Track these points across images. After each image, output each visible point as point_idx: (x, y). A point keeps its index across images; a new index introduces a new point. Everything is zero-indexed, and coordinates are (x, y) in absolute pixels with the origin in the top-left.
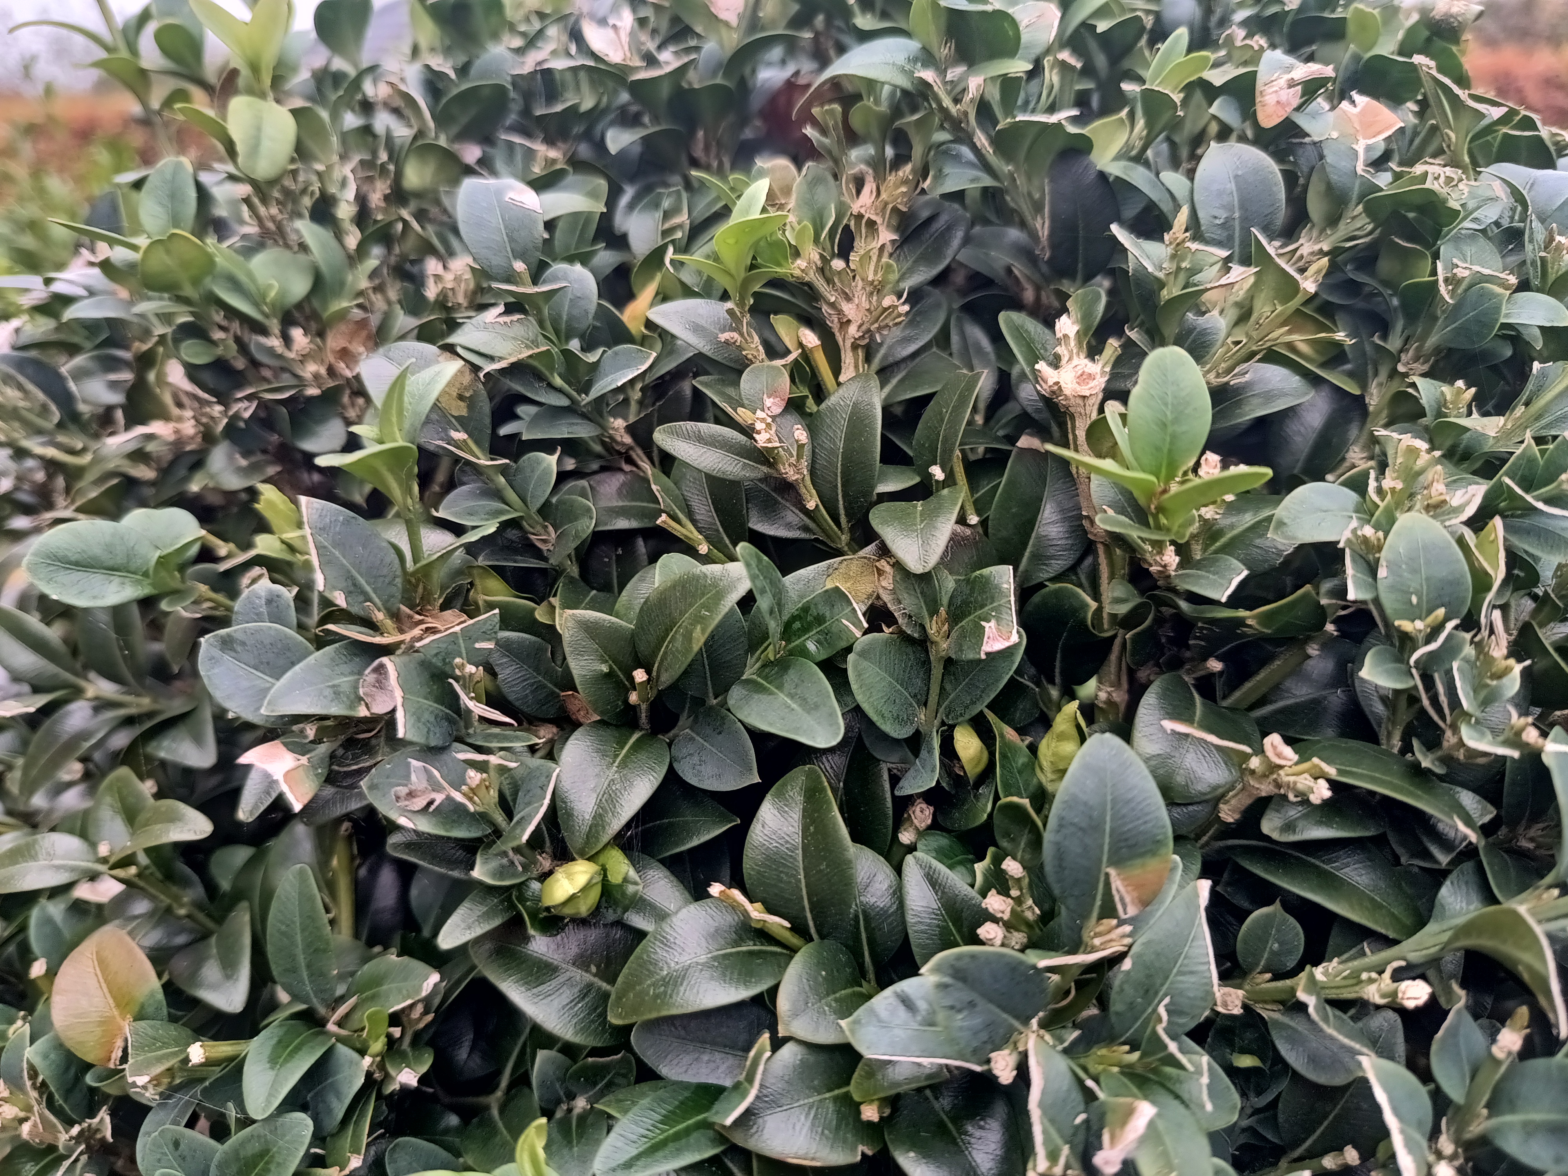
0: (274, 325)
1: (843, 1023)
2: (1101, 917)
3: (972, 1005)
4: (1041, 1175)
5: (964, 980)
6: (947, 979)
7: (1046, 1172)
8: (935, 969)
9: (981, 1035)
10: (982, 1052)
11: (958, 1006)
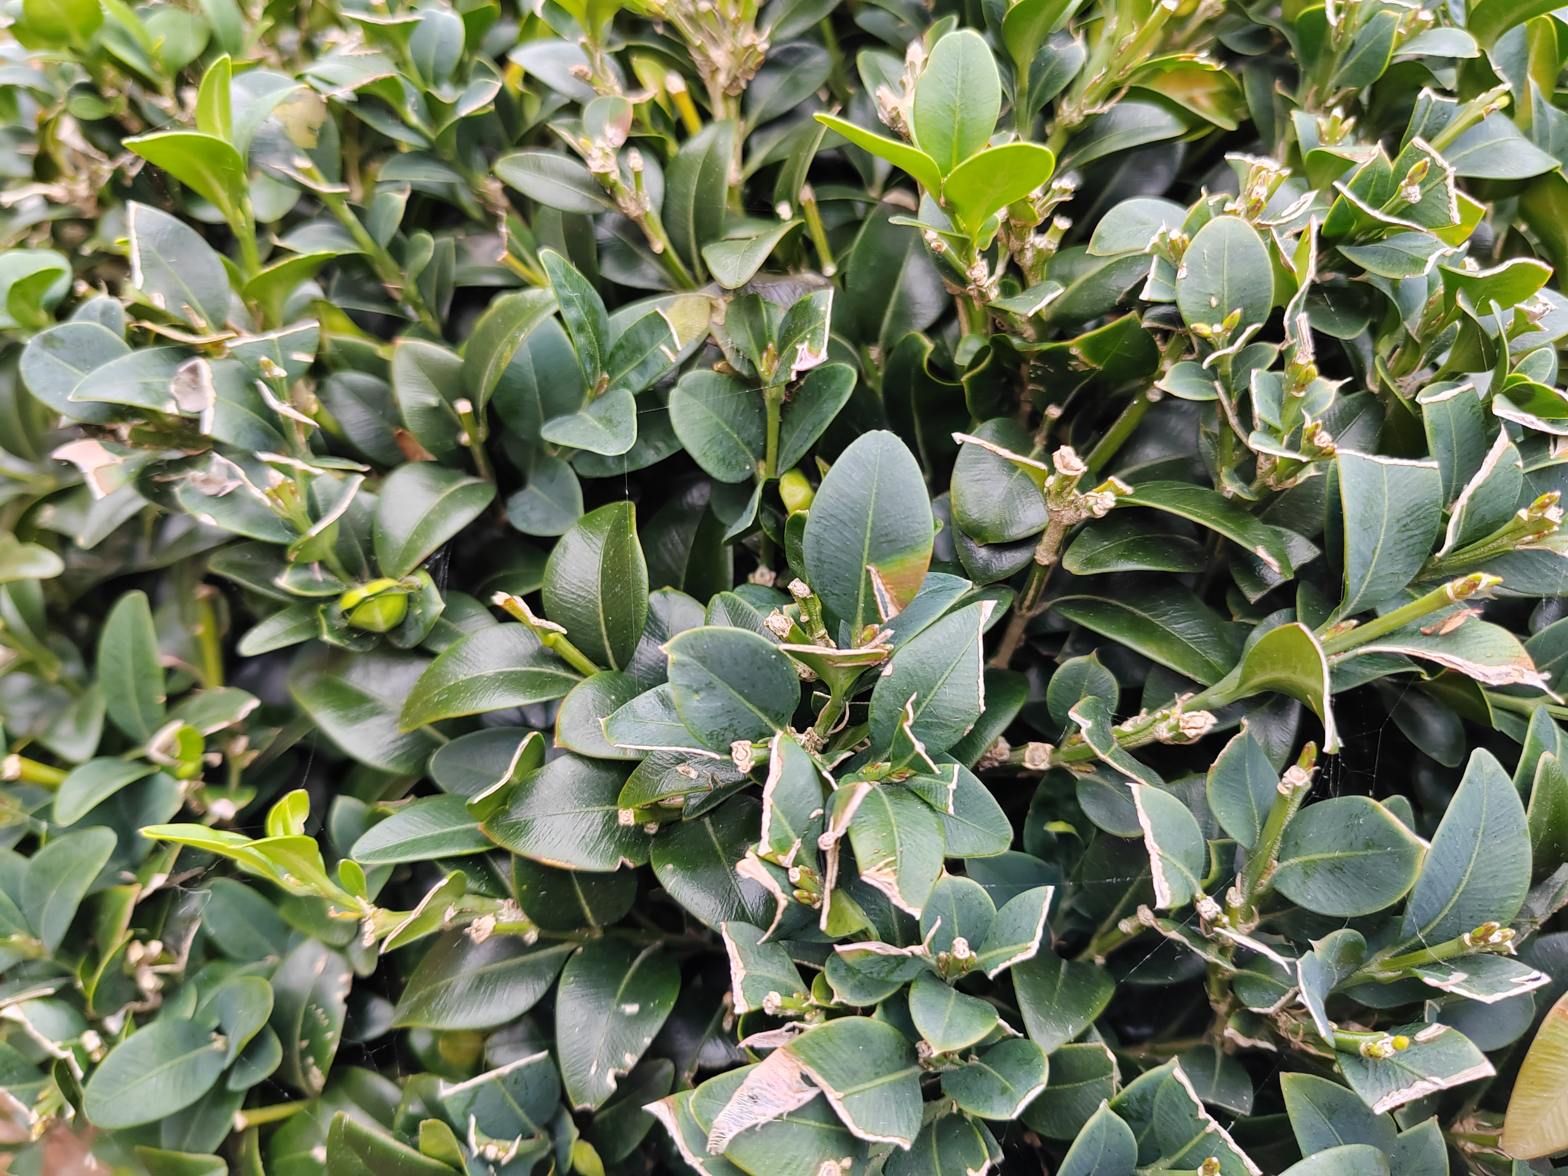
0: (167, 85)
1: (602, 721)
2: (867, 622)
3: (710, 686)
4: (763, 859)
5: (703, 660)
6: (686, 659)
7: (769, 857)
8: (674, 648)
9: (719, 720)
10: (721, 738)
11: (695, 686)
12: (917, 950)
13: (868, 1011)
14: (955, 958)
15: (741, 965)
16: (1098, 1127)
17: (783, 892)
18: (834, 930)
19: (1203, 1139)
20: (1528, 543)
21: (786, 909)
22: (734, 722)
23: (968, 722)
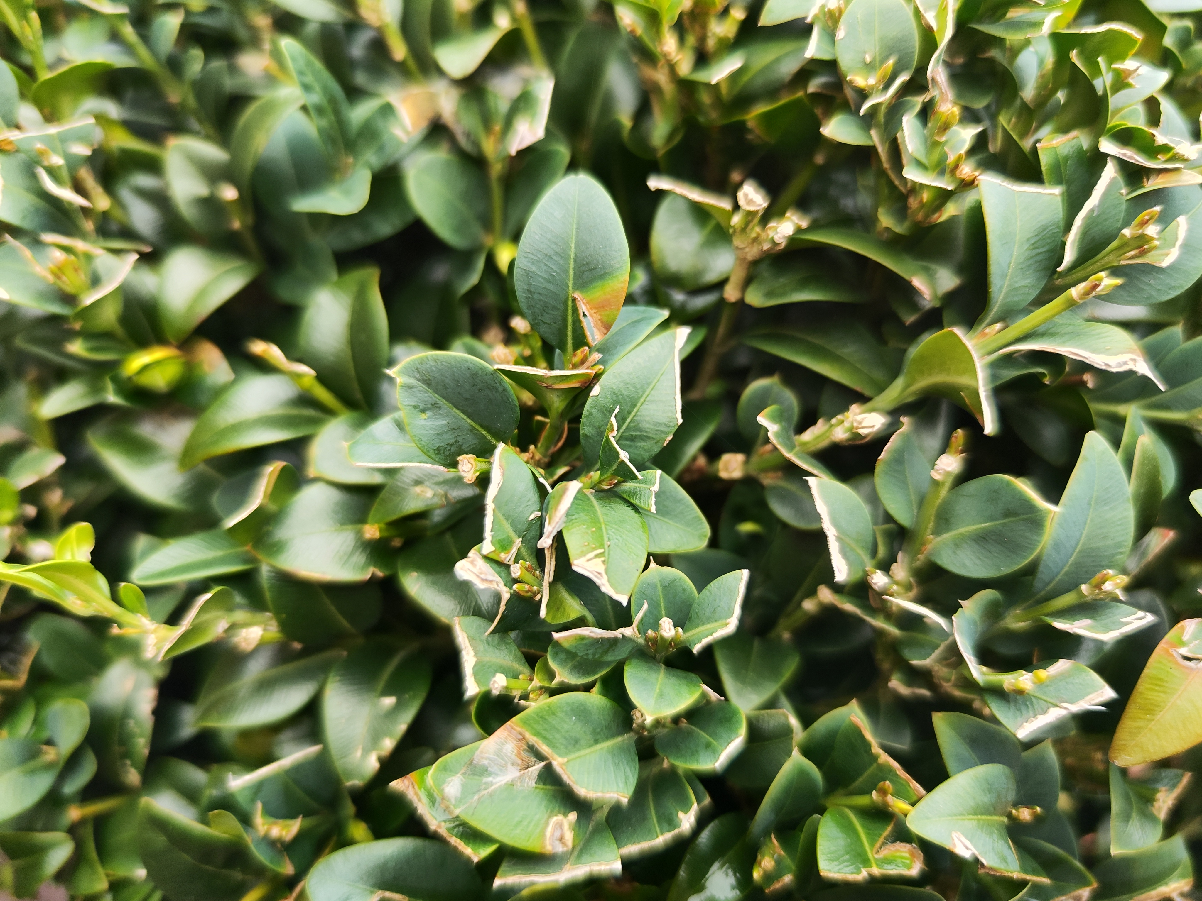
1: (346, 445)
2: (576, 347)
3: (435, 406)
4: (486, 558)
5: (428, 382)
6: (412, 381)
7: (491, 556)
8: (401, 372)
9: (446, 437)
10: (447, 453)
11: (422, 406)
12: (628, 631)
13: (587, 688)
14: (662, 637)
15: (473, 654)
17: (505, 586)
18: (554, 618)
19: (876, 769)
20: (1130, 258)
21: (508, 602)
22: (459, 439)
23: (667, 434)
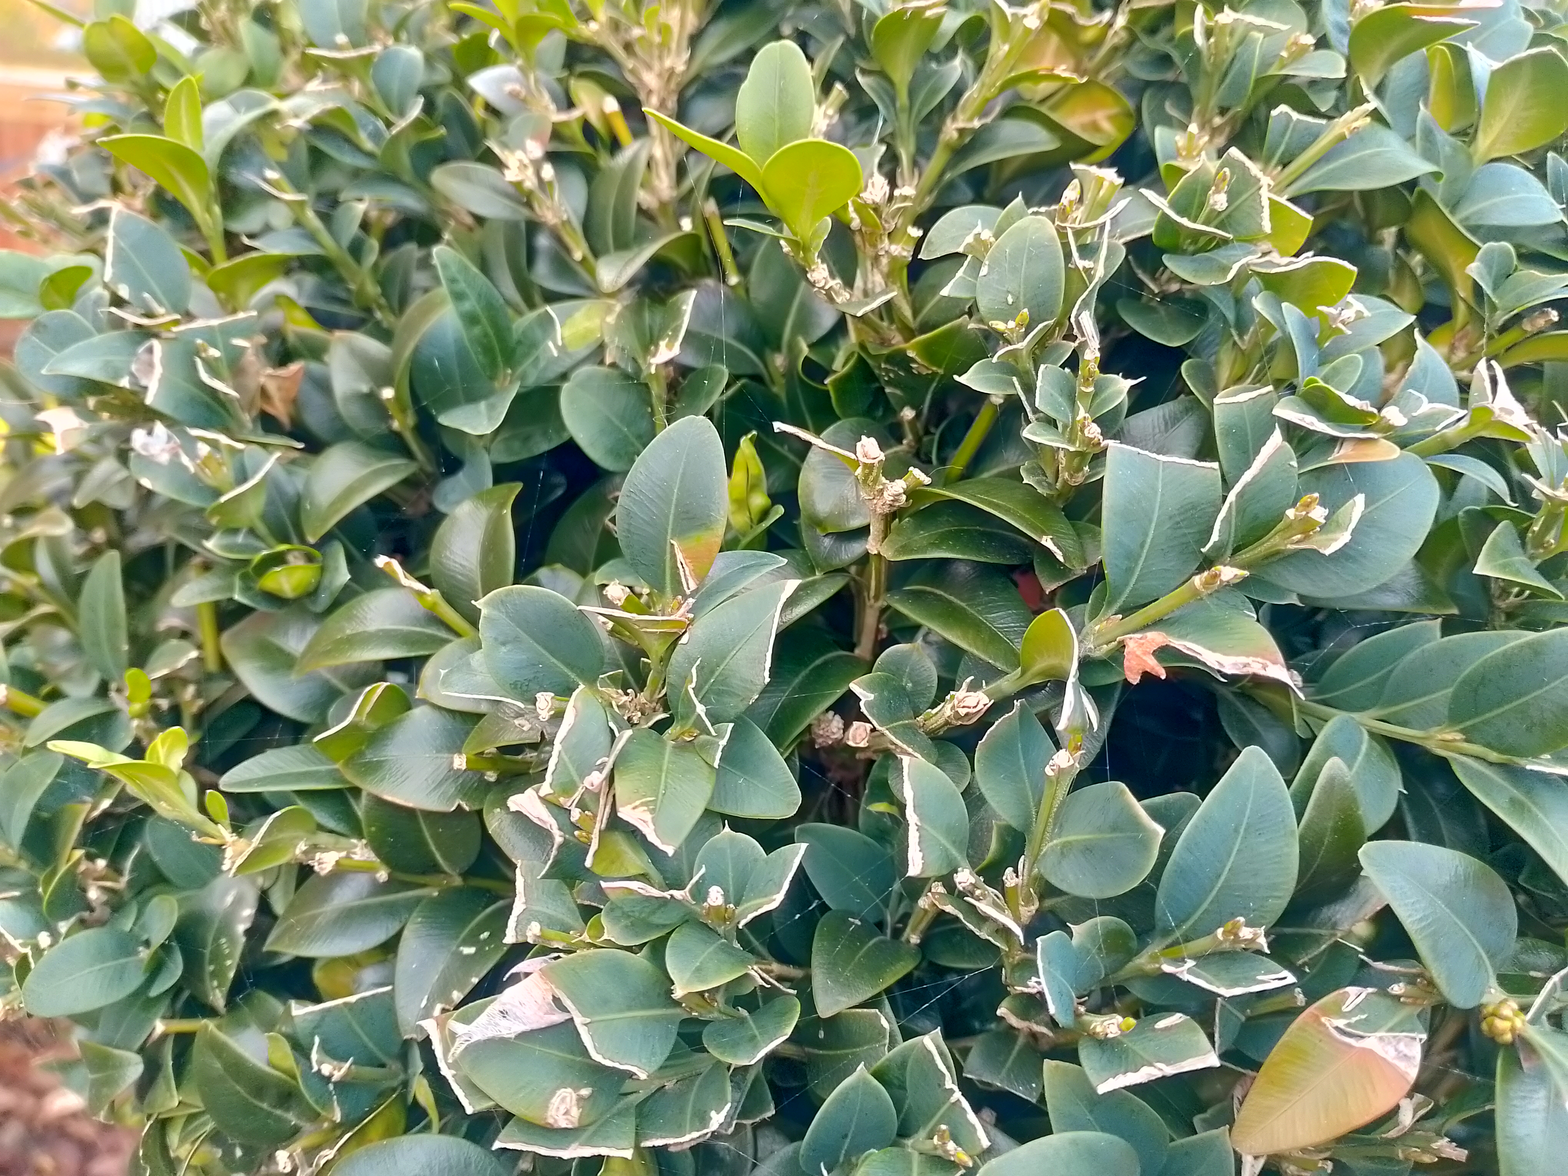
1: (443, 672)
2: (673, 594)
3: (516, 640)
4: (544, 800)
5: (511, 616)
6: (497, 614)
7: (549, 798)
8: (487, 604)
9: (524, 671)
10: (525, 688)
11: (501, 639)
12: (679, 894)
14: (710, 905)
15: (523, 900)
16: (853, 1088)
17: (560, 829)
18: (599, 866)
19: (949, 1108)
20: (1298, 542)
21: (561, 846)
22: (539, 675)
23: (753, 692)
